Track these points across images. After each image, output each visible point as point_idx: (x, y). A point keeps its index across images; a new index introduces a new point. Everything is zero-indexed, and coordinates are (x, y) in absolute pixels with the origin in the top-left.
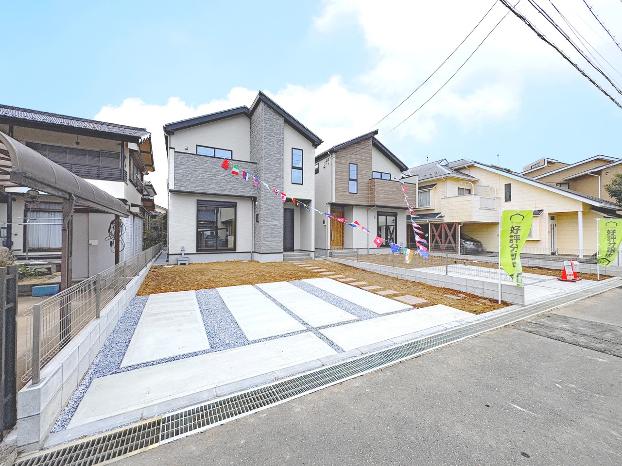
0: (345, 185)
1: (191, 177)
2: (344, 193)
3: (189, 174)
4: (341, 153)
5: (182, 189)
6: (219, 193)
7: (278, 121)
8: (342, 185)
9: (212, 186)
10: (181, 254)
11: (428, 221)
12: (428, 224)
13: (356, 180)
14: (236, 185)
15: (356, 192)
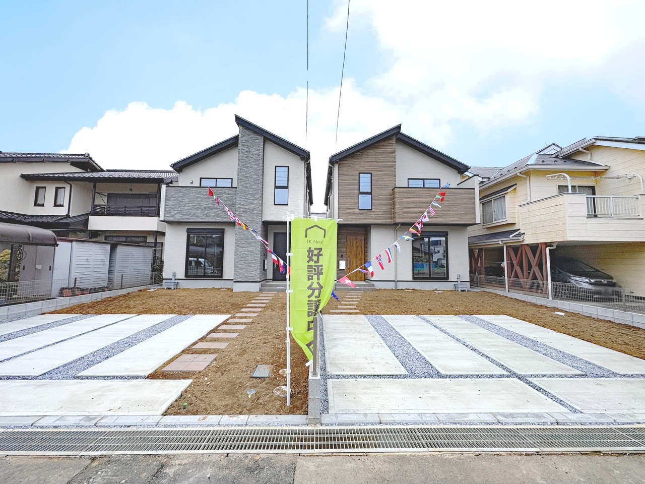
0: (353, 201)
1: (179, 207)
2: (351, 211)
3: (177, 205)
4: (346, 163)
5: (171, 219)
6: (203, 220)
7: (256, 141)
8: (347, 201)
9: (196, 215)
10: (171, 279)
11: (500, 243)
12: (503, 247)
13: (370, 193)
14: (219, 212)
15: (371, 209)
